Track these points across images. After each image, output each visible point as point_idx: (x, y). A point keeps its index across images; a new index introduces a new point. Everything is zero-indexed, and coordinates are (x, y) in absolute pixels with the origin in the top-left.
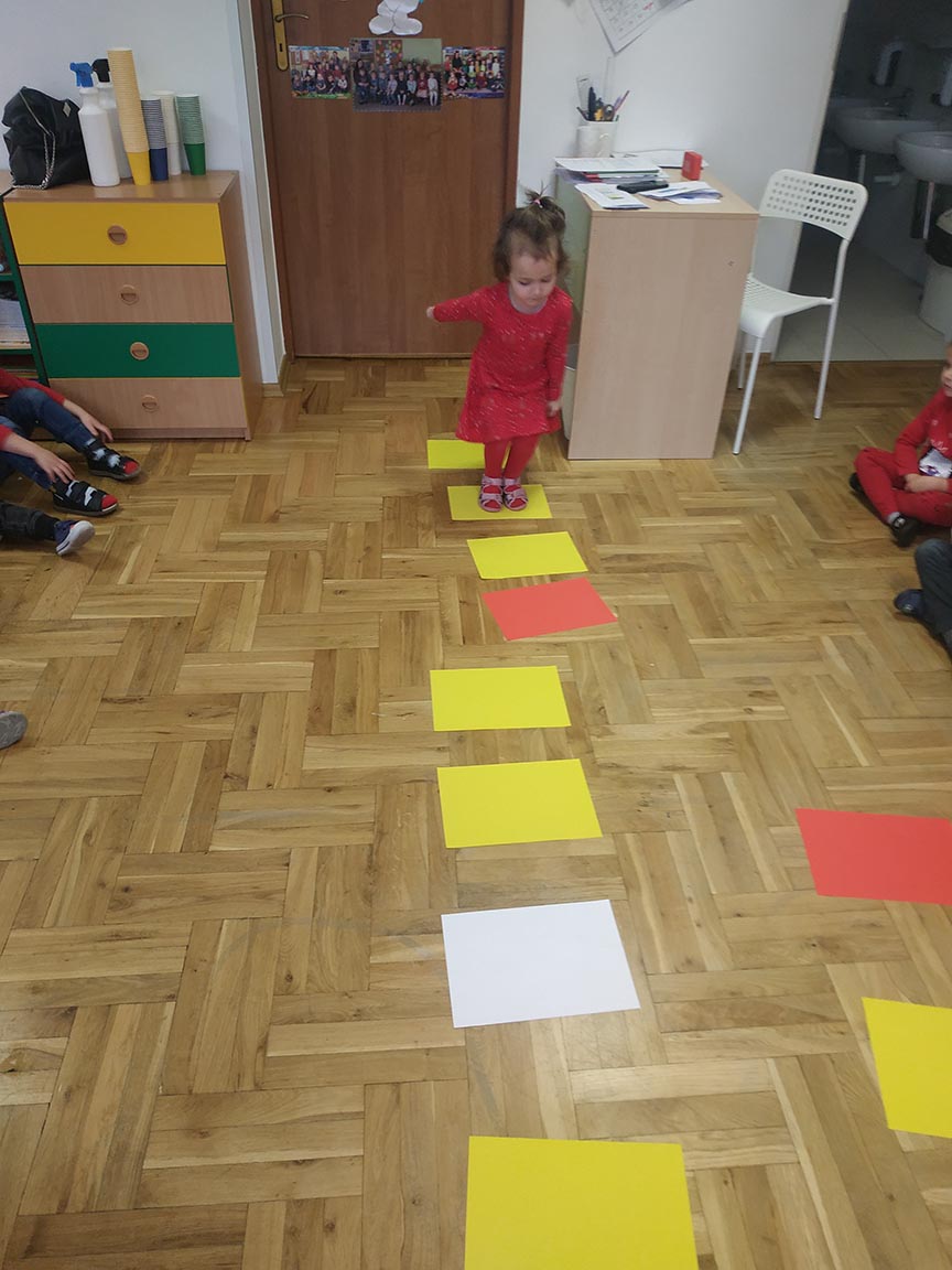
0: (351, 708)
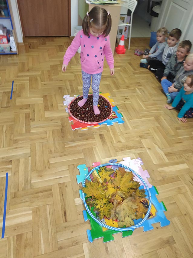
0: (52, 105)
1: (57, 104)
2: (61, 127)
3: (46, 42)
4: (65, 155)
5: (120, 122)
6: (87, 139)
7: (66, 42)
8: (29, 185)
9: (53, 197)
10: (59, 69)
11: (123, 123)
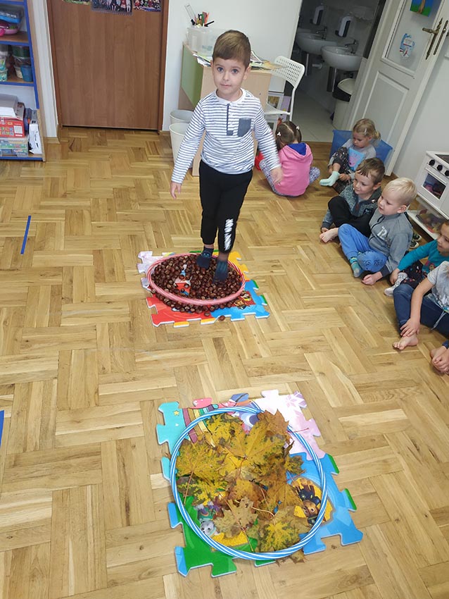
0: (112, 272)
1: (123, 270)
2: (129, 319)
3: (108, 140)
4: (134, 379)
5: (259, 314)
6: (186, 347)
7: (150, 142)
8: (51, 440)
9: (101, 469)
10: (133, 196)
11: (267, 317)
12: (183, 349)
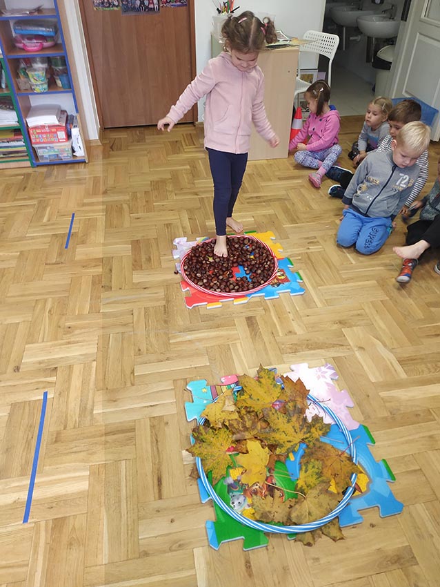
0: (149, 260)
1: (160, 259)
2: (164, 303)
3: (146, 137)
4: (168, 359)
5: (294, 291)
6: (218, 326)
7: (186, 135)
8: (89, 418)
9: (135, 444)
10: (170, 187)
11: (302, 293)
12: (217, 329)
